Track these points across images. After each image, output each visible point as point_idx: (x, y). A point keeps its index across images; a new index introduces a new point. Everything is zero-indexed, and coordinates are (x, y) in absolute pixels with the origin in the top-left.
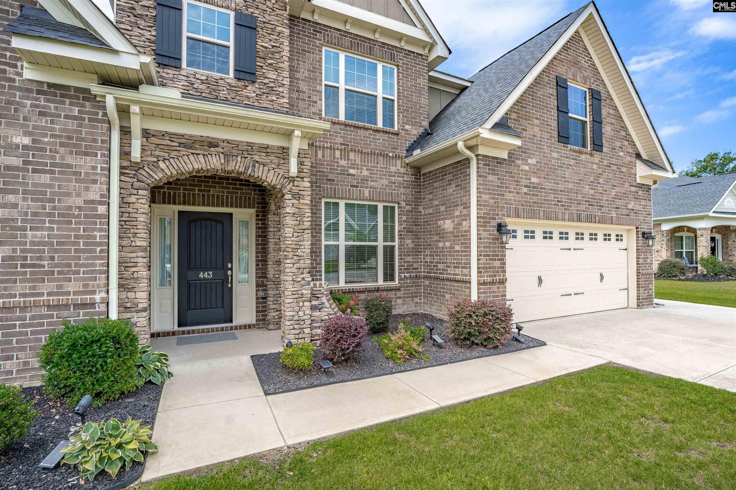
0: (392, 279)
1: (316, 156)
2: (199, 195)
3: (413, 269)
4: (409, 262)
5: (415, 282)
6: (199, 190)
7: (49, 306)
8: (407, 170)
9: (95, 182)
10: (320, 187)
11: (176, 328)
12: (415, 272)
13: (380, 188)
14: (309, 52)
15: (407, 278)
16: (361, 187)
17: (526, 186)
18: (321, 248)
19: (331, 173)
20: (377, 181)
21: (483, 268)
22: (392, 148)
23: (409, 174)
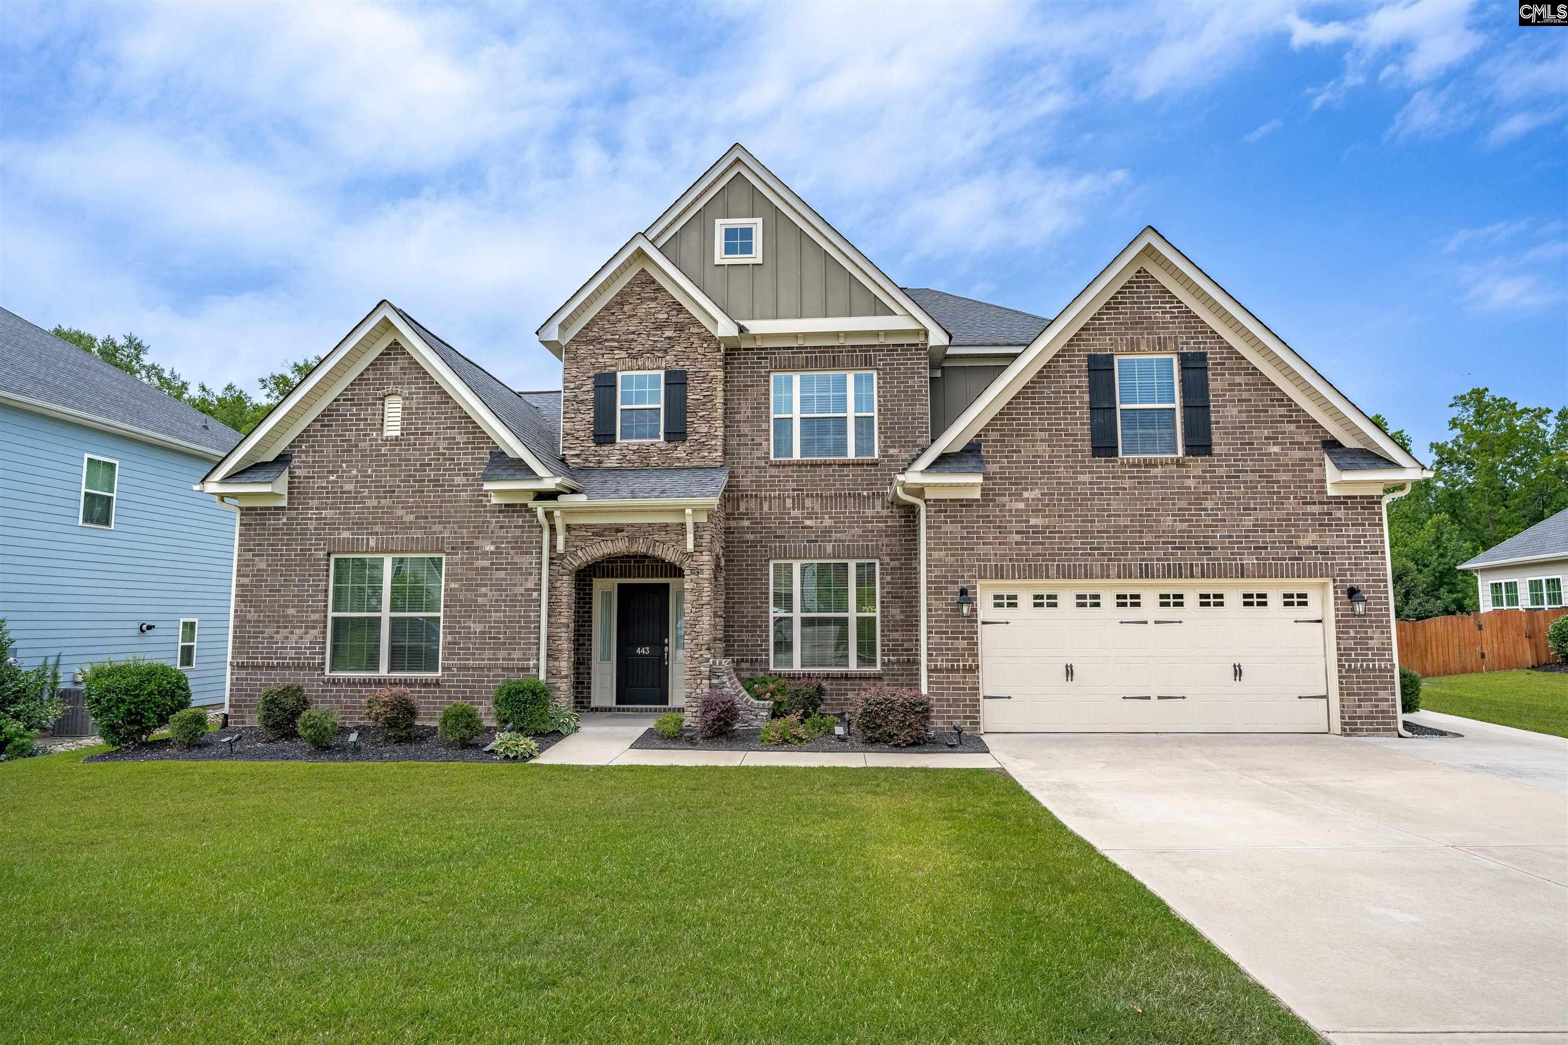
0: (873, 662)
1: (761, 509)
2: (634, 566)
3: (902, 650)
4: (898, 640)
5: (907, 670)
6: (635, 562)
7: (503, 668)
8: (891, 512)
9: (531, 574)
10: (766, 546)
11: (614, 705)
12: (907, 655)
13: (850, 541)
14: (752, 386)
15: (893, 664)
16: (822, 541)
17: (1017, 533)
18: (768, 622)
19: (780, 528)
20: (845, 532)
21: (935, 650)
22: (867, 485)
23: (895, 517)
